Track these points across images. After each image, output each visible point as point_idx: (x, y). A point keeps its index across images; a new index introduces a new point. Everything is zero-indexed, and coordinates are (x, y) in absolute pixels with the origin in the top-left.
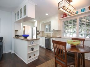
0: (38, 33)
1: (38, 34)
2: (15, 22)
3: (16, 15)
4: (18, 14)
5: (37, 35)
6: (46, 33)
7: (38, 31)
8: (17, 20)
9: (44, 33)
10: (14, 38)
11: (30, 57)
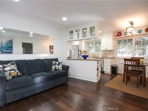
1: (80, 55)
7: (80, 51)
10: (67, 59)
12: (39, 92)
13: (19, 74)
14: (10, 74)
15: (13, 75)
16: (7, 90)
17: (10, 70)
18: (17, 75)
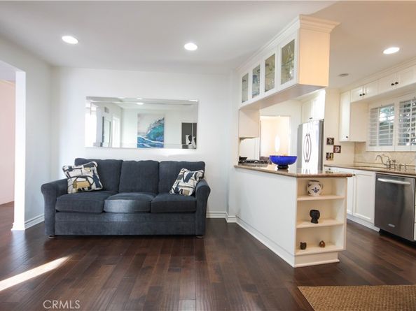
0: (328, 149)
1: (329, 156)
2: (242, 109)
3: (245, 80)
4: (256, 77)
5: (325, 162)
6: (377, 148)
7: (330, 141)
8: (251, 100)
9: (369, 149)
10: (236, 167)
11: (303, 246)
12: (115, 234)
13: (94, 187)
14: (75, 185)
15: (79, 186)
16: (57, 211)
17: (78, 177)
18: (90, 188)
